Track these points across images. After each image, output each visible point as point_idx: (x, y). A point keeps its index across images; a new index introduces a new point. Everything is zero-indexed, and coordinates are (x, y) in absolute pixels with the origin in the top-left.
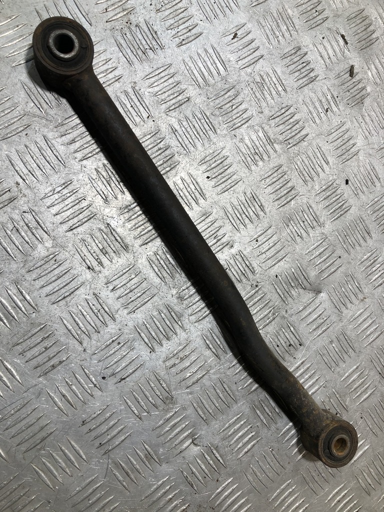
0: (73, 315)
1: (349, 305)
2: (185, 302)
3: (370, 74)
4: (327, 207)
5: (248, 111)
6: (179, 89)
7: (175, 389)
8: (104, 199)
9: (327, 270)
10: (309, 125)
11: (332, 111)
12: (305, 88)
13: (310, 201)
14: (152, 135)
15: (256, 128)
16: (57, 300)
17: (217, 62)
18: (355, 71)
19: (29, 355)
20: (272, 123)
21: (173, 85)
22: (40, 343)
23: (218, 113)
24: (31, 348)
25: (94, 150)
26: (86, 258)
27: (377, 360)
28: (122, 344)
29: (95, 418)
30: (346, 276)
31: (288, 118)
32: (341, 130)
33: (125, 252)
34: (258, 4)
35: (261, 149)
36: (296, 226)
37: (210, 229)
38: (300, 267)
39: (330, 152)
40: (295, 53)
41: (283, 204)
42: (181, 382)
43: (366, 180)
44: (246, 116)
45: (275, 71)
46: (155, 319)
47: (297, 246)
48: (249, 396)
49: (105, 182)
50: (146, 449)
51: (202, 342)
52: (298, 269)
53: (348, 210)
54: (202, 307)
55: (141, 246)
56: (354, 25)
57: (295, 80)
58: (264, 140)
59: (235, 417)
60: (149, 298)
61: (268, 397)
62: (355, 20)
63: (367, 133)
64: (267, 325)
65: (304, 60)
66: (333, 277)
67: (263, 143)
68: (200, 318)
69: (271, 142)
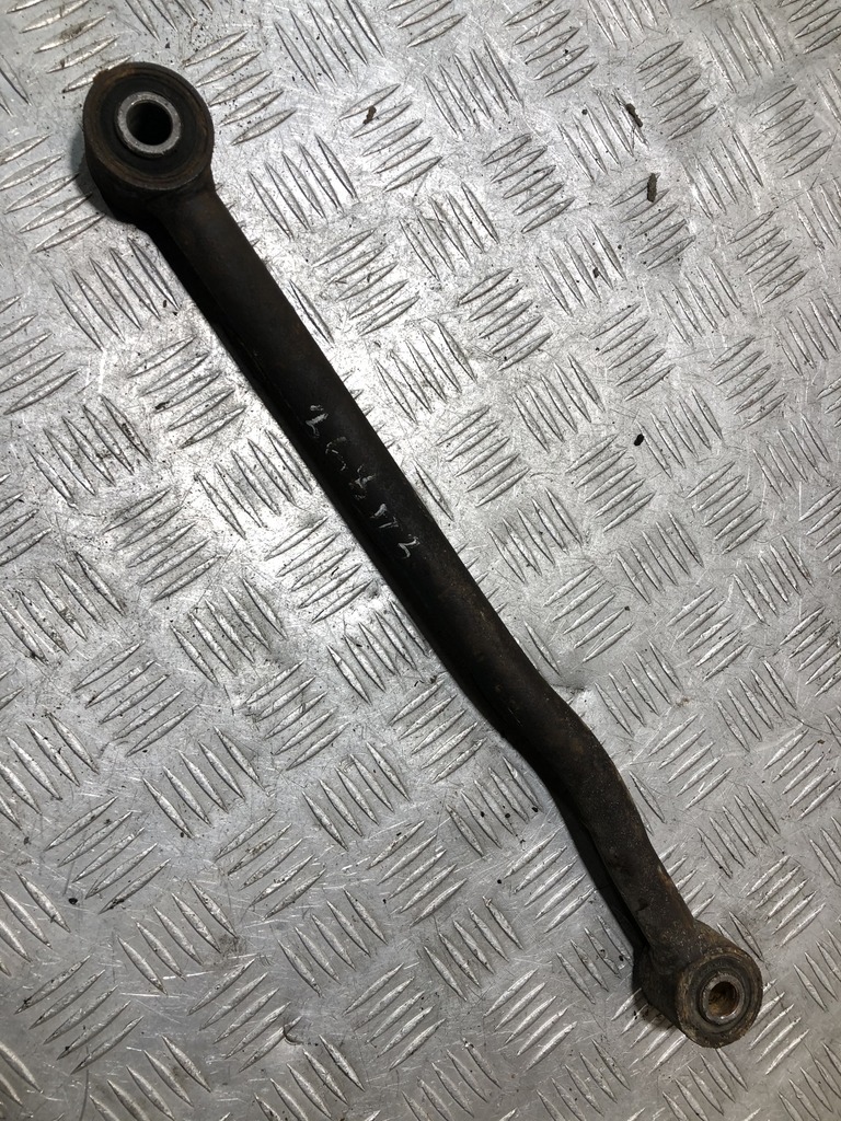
1: (649, 717)
2: (264, 725)
3: (694, 192)
4: (595, 498)
5: (406, 287)
7: (243, 919)
8: (65, 498)
9: (597, 640)
10: (553, 314)
11: (607, 279)
12: (541, 228)
13: (557, 488)
14: (178, 348)
15: (428, 324)
17: (330, 174)
18: (660, 187)
20: (465, 312)
23: (335, 294)
25: (41, 386)
26: (26, 633)
27: (714, 837)
28: (116, 823)
29: (53, 991)
30: (641, 653)
31: (501, 299)
32: (628, 322)
33: (117, 617)
34: (426, 41)
35: (438, 372)
36: (524, 543)
37: (320, 558)
39: (602, 373)
40: (518, 149)
41: (491, 495)
42: (255, 902)
43: (686, 434)
44: (402, 299)
45: (470, 192)
46: (192, 766)
47: (525, 589)
48: (416, 928)
49: (69, 459)
50: (174, 1055)
51: (304, 813)
52: (530, 640)
53: (644, 504)
54: (303, 733)
55: (155, 600)
56: (656, 81)
57: (519, 211)
58: (446, 352)
59: (381, 976)
60: (178, 718)
61: (461, 929)
62: (659, 70)
63: (690, 328)
64: (458, 767)
65: (538, 164)
66: (610, 656)
67: (444, 359)
68: (300, 760)
69: (463, 355)
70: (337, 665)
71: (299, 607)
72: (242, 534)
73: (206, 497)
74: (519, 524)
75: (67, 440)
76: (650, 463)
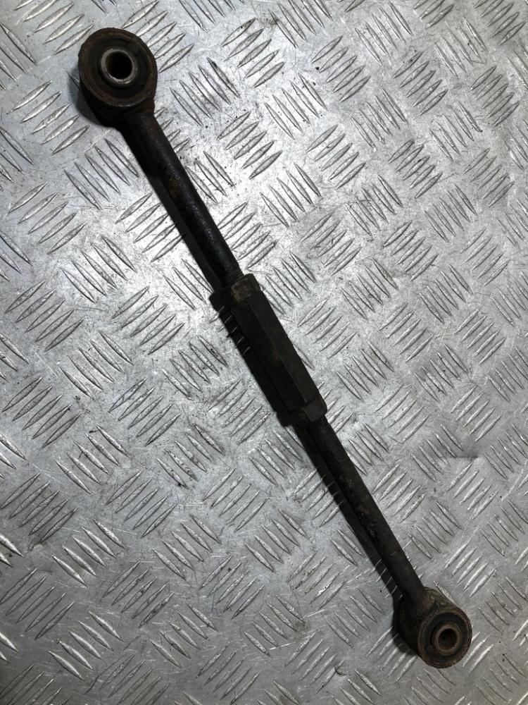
0: (169, 546)
1: (515, 467)
2: (304, 504)
3: (511, 155)
4: (472, 345)
5: (354, 242)
6: (261, 234)
7: (307, 612)
8: (186, 395)
9: (482, 428)
10: (437, 243)
11: (466, 217)
12: (426, 194)
13: (451, 343)
15: (368, 262)
16: (148, 531)
17: (305, 186)
18: (491, 156)
19: (123, 604)
20: (388, 250)
21: (253, 231)
22: (134, 587)
23: (315, 254)
24: (124, 595)
25: (166, 336)
26: (174, 473)
28: (234, 569)
29: (213, 664)
30: (507, 431)
31: (408, 239)
32: (482, 239)
33: (220, 456)
34: (349, 97)
35: (376, 288)
36: (435, 379)
38: (446, 430)
39: (469, 272)
40: (408, 150)
41: (414, 354)
42: (312, 602)
43: (521, 300)
44: (352, 250)
45: (384, 180)
46: (269, 532)
47: (439, 405)
49: (185, 373)
50: (280, 690)
51: (332, 549)
52: (444, 433)
53: (501, 345)
54: (326, 505)
55: (239, 444)
56: (483, 93)
57: (411, 187)
58: (379, 275)
60: (259, 507)
62: (484, 86)
63: (516, 237)
64: (412, 511)
65: (421, 156)
66: (490, 436)
67: (379, 280)
68: (326, 521)
69: (389, 276)
75: (183, 364)
76: (502, 321)
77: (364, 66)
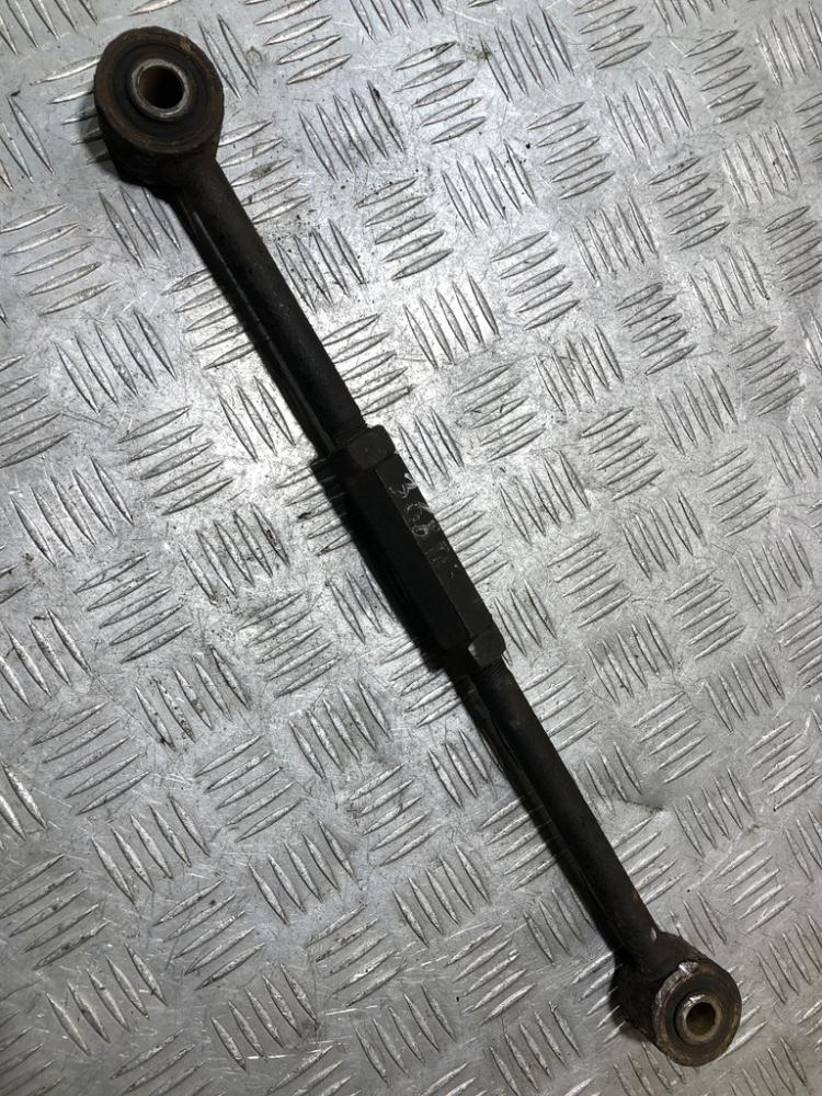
0: (120, 837)
1: (720, 840)
2: (363, 822)
3: (808, 346)
4: (690, 626)
5: (534, 419)
6: (391, 369)
7: (326, 1006)
8: (208, 595)
9: (679, 763)
10: (667, 451)
11: (720, 423)
12: (663, 371)
13: (656, 614)
15: (550, 454)
16: (90, 806)
17: (477, 311)
18: (777, 339)
19: (17, 921)
20: (586, 444)
21: (379, 361)
22: (43, 896)
23: (470, 422)
24: (23, 907)
25: (198, 491)
26: (159, 719)
27: (772, 963)
28: (220, 904)
29: (146, 1061)
30: (720, 778)
31: (621, 434)
32: (737, 462)
33: (242, 709)
34: (576, 195)
35: (555, 498)
36: (620, 664)
38: (620, 753)
39: (707, 509)
40: (649, 297)
41: (594, 617)
42: (338, 991)
43: (780, 572)
44: (530, 429)
45: (602, 334)
46: (294, 855)
47: (617, 710)
48: (484, 1027)
49: (215, 560)
51: (392, 908)
52: (616, 758)
53: (735, 636)
54: (398, 832)
55: (278, 696)
56: (781, 242)
57: (644, 354)
58: (565, 480)
59: (448, 1072)
60: (287, 809)
61: (525, 1032)
62: (785, 231)
63: (791, 472)
64: (538, 875)
65: (667, 312)
66: (689, 780)
67: (562, 487)
68: (393, 857)
69: (580, 484)
70: (436, 770)
71: (406, 711)
72: (363, 639)
73: (333, 602)
74: (617, 646)
75: (216, 543)
76: (745, 598)
77: (608, 155)
